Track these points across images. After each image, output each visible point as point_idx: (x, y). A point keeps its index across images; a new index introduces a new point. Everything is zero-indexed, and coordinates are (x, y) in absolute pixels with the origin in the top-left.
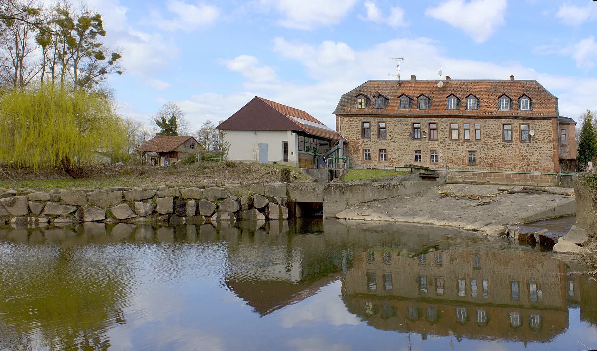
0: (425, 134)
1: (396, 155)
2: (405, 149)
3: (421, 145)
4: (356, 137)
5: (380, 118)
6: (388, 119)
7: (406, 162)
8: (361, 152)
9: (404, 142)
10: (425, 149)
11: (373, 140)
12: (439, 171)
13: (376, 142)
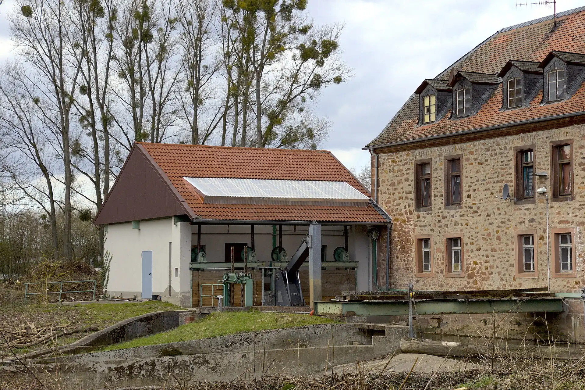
0: (543, 180)
1: (482, 252)
2: (501, 234)
3: (535, 218)
4: (405, 208)
5: (450, 147)
6: (465, 145)
7: (502, 273)
8: (414, 248)
9: (497, 212)
10: (544, 231)
11: (435, 211)
12: (573, 301)
13: (441, 217)
